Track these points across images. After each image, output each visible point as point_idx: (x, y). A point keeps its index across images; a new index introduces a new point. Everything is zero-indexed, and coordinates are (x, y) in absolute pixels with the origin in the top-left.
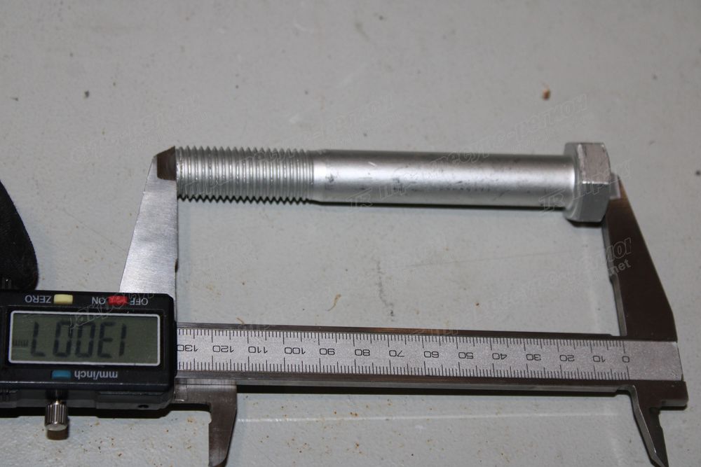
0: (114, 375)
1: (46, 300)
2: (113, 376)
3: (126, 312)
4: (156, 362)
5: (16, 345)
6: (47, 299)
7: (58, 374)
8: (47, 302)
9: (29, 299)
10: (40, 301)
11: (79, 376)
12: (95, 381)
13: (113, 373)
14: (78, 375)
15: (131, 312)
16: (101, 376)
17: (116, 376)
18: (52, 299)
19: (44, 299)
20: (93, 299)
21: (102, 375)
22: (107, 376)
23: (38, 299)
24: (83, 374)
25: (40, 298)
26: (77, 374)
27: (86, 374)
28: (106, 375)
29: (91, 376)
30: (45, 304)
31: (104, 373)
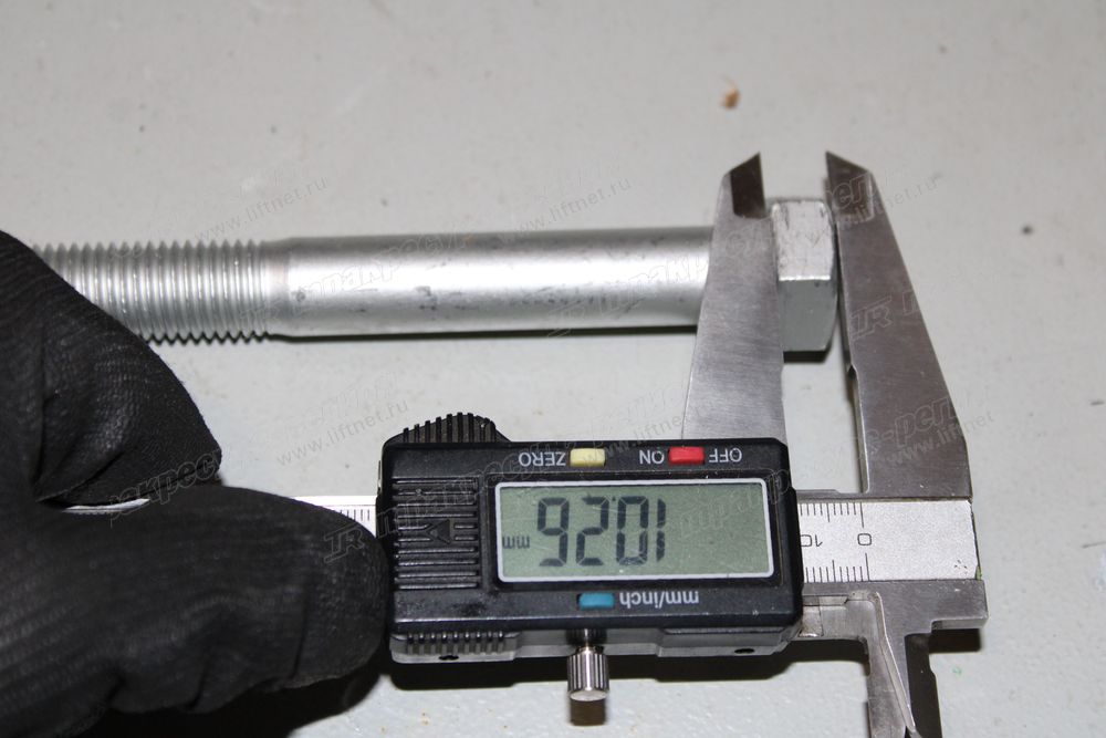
0: (692, 598)
1: (556, 461)
2: (691, 600)
3: (701, 476)
4: (767, 571)
5: (509, 547)
6: (557, 457)
7: (590, 600)
8: (558, 464)
9: (525, 459)
10: (545, 462)
11: (628, 603)
12: (658, 610)
13: (690, 594)
14: (627, 599)
15: (712, 476)
16: (668, 601)
17: (697, 600)
18: (567, 458)
19: (553, 459)
20: (642, 453)
21: (670, 598)
22: (679, 601)
23: (542, 459)
24: (636, 598)
25: (545, 456)
26: (625, 599)
27: (641, 597)
28: (677, 598)
29: (651, 602)
30: (556, 468)
31: (673, 594)
